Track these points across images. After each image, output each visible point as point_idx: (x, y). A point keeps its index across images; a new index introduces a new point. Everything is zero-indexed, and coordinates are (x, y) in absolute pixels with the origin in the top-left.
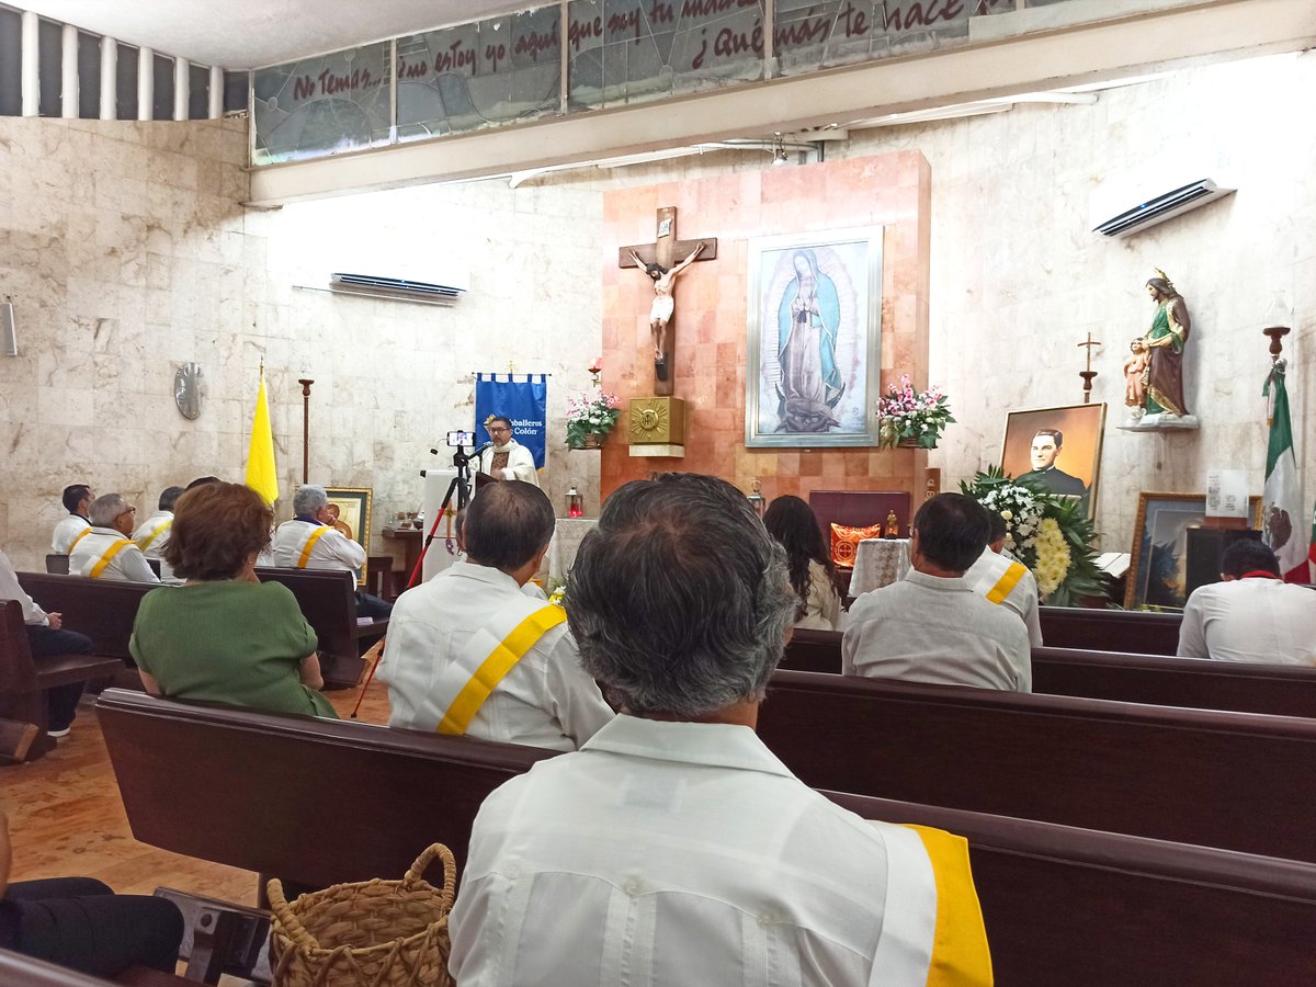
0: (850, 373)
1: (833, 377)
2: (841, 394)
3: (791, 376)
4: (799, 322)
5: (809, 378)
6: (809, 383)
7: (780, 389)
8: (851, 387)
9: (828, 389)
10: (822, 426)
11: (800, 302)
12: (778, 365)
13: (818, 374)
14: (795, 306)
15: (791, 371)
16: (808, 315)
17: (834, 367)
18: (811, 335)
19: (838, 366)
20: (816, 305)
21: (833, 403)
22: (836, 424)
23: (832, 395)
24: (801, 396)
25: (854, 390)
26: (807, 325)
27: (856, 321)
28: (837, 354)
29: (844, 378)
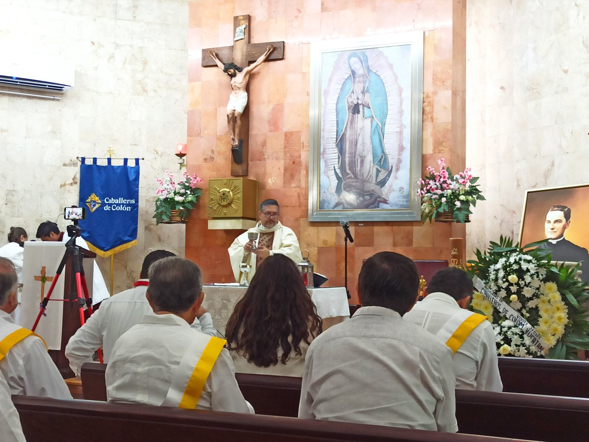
0: (396, 157)
1: (382, 161)
2: (389, 175)
3: (347, 160)
4: (354, 113)
5: (362, 162)
6: (362, 166)
7: (338, 171)
8: (397, 170)
9: (378, 171)
10: (373, 203)
11: (354, 96)
12: (336, 150)
13: (369, 158)
14: (350, 100)
15: (347, 155)
16: (361, 107)
17: (383, 152)
18: (363, 125)
19: (387, 151)
20: (367, 99)
21: (382, 183)
22: (385, 202)
23: (382, 176)
24: (356, 177)
25: (400, 172)
26: (360, 116)
27: (401, 112)
28: (385, 141)
29: (392, 161)
